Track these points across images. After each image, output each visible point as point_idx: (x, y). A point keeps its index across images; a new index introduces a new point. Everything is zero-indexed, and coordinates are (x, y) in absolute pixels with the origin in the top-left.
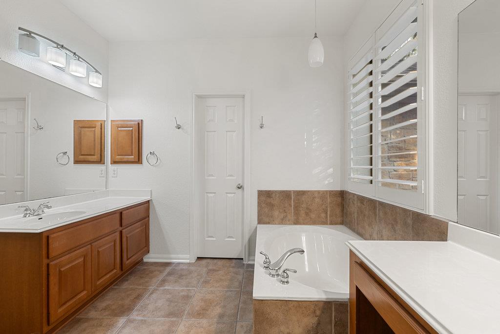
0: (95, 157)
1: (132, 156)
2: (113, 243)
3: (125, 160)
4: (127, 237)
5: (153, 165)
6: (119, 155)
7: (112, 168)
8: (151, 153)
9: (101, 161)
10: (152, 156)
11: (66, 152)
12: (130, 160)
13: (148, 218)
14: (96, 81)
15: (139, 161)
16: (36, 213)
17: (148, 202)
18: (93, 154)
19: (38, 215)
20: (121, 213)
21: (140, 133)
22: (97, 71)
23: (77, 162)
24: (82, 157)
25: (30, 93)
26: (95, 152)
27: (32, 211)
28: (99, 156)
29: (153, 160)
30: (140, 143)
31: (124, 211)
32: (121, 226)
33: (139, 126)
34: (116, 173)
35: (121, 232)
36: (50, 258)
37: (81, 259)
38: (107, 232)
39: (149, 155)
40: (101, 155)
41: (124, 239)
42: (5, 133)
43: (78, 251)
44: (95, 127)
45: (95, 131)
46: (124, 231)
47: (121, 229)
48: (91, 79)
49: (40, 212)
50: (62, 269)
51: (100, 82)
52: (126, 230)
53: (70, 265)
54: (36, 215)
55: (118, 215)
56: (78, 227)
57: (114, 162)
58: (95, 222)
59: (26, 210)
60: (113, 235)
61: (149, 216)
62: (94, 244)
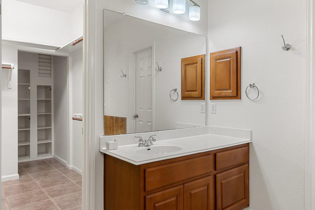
0: (197, 92)
1: (230, 90)
2: (206, 188)
3: (223, 95)
4: (222, 183)
5: (252, 100)
6: (218, 90)
7: (211, 104)
8: (251, 85)
9: (201, 97)
10: (252, 90)
11: (176, 89)
12: (228, 95)
13: (247, 165)
14: (195, 15)
15: (237, 95)
16: (146, 144)
17: (248, 145)
18: (195, 89)
19: (148, 146)
20: (215, 155)
21: (239, 63)
22: (196, 5)
23: (184, 98)
24: (187, 93)
25: (155, 42)
26: (196, 88)
27: (144, 142)
28: (200, 91)
29: (253, 94)
30: (239, 74)
31: (217, 153)
32: (215, 169)
33: (237, 55)
34: (215, 108)
35: (215, 177)
36: (146, 191)
37: (174, 199)
38: (199, 174)
39: (249, 87)
40: (202, 90)
41: (218, 185)
42: (143, 76)
43: (170, 190)
44: (196, 63)
45: (196, 67)
46: (218, 175)
47: (215, 172)
48: (190, 14)
49: (149, 144)
50: (157, 205)
51: (198, 14)
52: (221, 174)
53: (164, 203)
54: (146, 146)
55: (211, 157)
56: (171, 165)
57: (213, 98)
58: (187, 161)
59: (140, 140)
60: (207, 178)
61: (248, 163)
62: (186, 185)
